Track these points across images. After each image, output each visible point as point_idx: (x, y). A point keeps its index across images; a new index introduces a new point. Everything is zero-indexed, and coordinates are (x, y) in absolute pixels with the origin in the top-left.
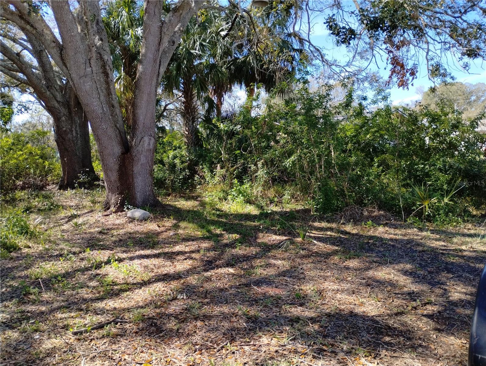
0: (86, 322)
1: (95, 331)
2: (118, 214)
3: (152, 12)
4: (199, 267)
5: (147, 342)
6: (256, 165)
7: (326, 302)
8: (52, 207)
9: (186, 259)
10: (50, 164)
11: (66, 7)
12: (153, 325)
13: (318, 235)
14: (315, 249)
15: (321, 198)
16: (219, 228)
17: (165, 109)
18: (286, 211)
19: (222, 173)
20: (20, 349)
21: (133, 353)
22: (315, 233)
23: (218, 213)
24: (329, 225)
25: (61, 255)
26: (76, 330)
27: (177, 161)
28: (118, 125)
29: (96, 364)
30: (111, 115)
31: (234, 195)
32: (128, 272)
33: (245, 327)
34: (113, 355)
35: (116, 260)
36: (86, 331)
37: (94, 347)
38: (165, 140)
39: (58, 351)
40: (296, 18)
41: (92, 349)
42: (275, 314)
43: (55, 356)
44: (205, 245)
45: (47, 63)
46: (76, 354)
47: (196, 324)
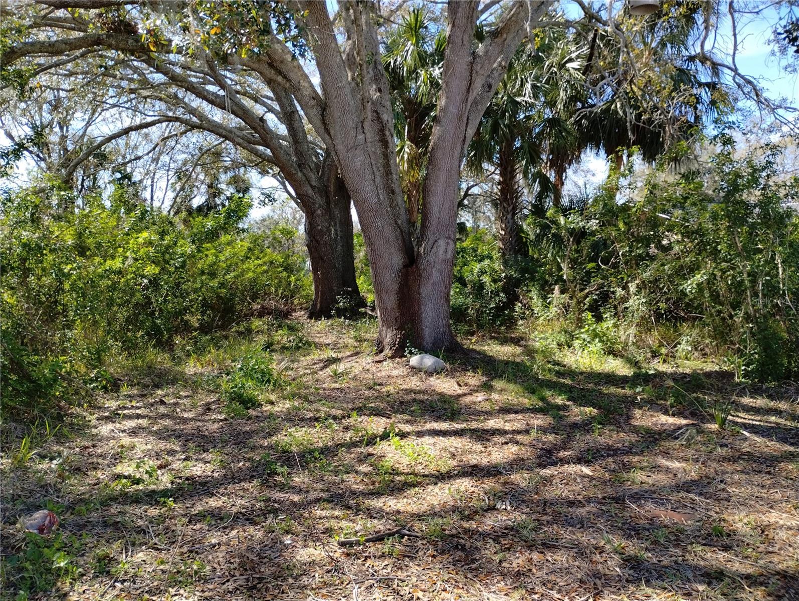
0: (358, 528)
1: (371, 544)
2: (396, 361)
3: (458, 41)
4: (530, 459)
5: (451, 575)
6: (625, 288)
7: (776, 549)
8: (300, 345)
9: (507, 443)
10: (297, 280)
11: (333, 45)
12: (460, 547)
13: (751, 422)
14: (746, 447)
15: (755, 353)
16: (560, 395)
17: (466, 195)
18: (683, 373)
19: (562, 301)
20: (266, 557)
21: (431, 590)
22: (744, 418)
23: (557, 368)
24: (772, 404)
25: (316, 419)
26: (343, 540)
27: (486, 279)
28: (399, 222)
29: (375, 599)
30: (391, 207)
31: (584, 340)
32: (416, 455)
33: (619, 575)
34: (399, 588)
35: (397, 435)
36: (358, 543)
37: (370, 570)
38: (465, 244)
39: (318, 568)
40: (706, 28)
41: (367, 573)
42: (674, 558)
43: (314, 576)
44: (538, 421)
45: (300, 130)
46: (344, 577)
47: (530, 557)
